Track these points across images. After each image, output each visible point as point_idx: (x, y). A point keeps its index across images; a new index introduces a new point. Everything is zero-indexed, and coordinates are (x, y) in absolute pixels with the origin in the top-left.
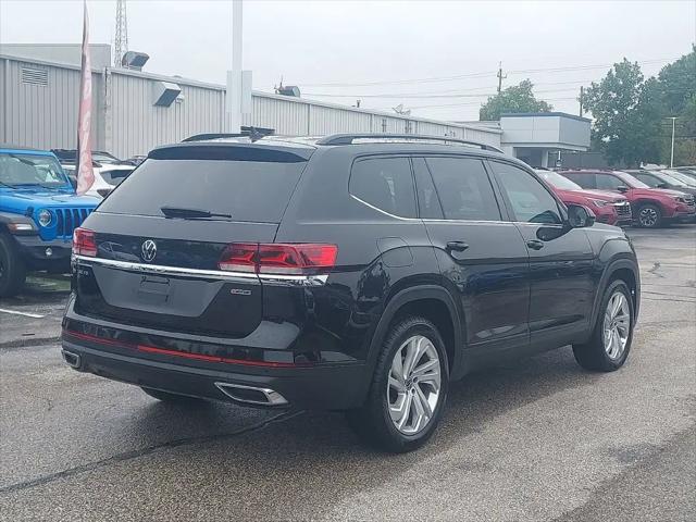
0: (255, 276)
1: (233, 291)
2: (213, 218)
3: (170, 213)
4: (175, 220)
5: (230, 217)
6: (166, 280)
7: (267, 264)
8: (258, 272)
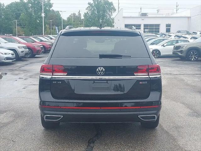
0: (148, 76)
1: (141, 83)
2: (122, 57)
3: (102, 56)
4: (103, 59)
5: (130, 56)
6: (106, 82)
7: (151, 72)
8: (148, 75)
